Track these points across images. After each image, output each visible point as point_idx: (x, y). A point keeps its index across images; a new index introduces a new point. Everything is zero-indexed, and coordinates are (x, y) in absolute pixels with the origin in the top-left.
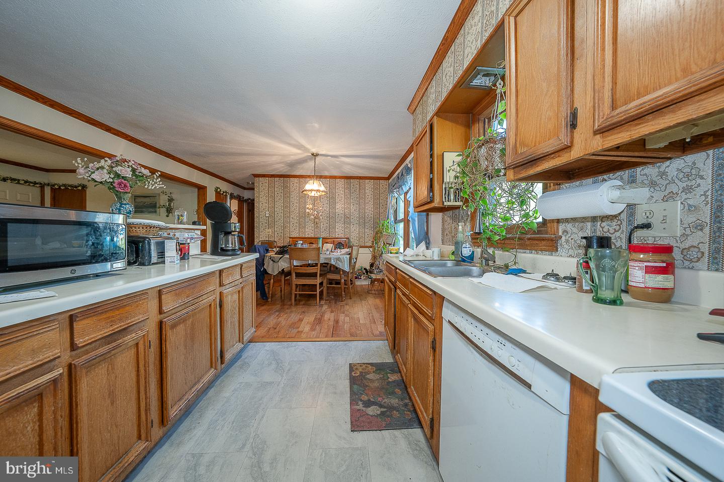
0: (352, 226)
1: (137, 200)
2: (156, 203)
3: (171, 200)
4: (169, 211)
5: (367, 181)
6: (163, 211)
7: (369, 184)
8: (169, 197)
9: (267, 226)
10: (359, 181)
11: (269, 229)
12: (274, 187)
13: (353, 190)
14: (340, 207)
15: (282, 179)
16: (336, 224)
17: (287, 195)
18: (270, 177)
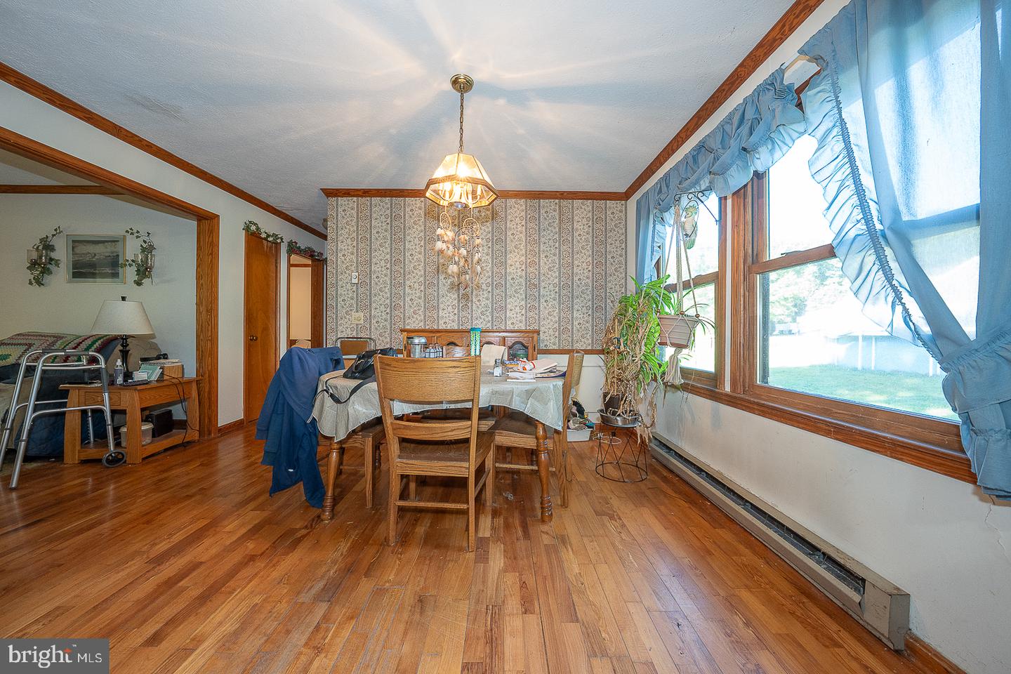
0: (543, 304)
1: (78, 250)
2: (118, 256)
3: (148, 249)
4: (144, 271)
5: (577, 203)
6: (130, 273)
7: (583, 209)
8: (145, 242)
9: (355, 306)
10: (560, 202)
11: (357, 312)
12: (371, 218)
13: (545, 224)
14: (515, 262)
15: (387, 200)
16: (508, 301)
17: (398, 235)
18: (362, 196)
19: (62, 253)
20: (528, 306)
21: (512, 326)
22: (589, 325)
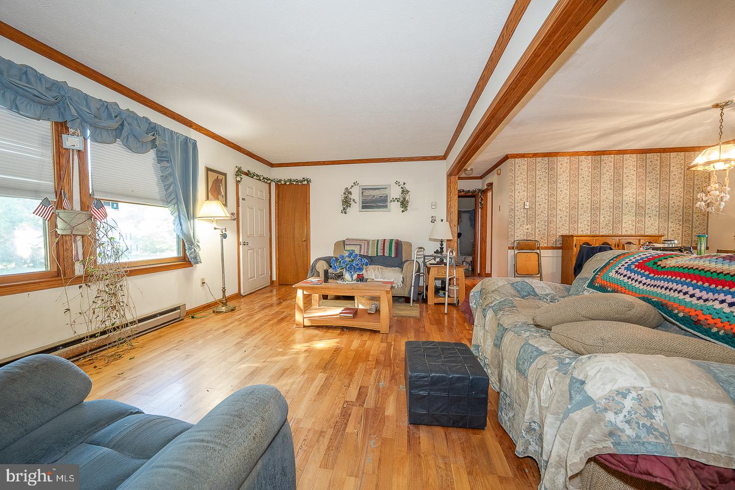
1: (365, 194)
2: (387, 196)
3: (405, 192)
4: (405, 205)
6: (397, 206)
8: (403, 188)
9: (526, 222)
10: (661, 155)
11: (527, 225)
12: (536, 170)
13: (649, 169)
14: (629, 193)
15: (546, 159)
16: (624, 217)
17: (552, 179)
18: (530, 157)
19: (356, 195)
20: (637, 220)
21: (626, 233)
22: (680, 232)
